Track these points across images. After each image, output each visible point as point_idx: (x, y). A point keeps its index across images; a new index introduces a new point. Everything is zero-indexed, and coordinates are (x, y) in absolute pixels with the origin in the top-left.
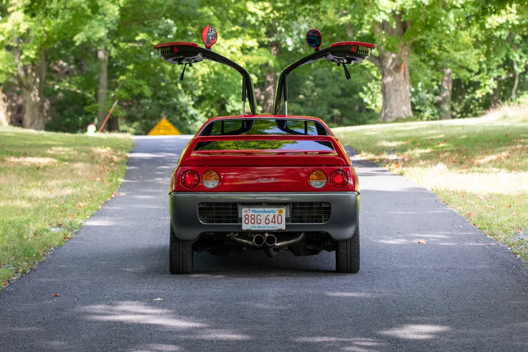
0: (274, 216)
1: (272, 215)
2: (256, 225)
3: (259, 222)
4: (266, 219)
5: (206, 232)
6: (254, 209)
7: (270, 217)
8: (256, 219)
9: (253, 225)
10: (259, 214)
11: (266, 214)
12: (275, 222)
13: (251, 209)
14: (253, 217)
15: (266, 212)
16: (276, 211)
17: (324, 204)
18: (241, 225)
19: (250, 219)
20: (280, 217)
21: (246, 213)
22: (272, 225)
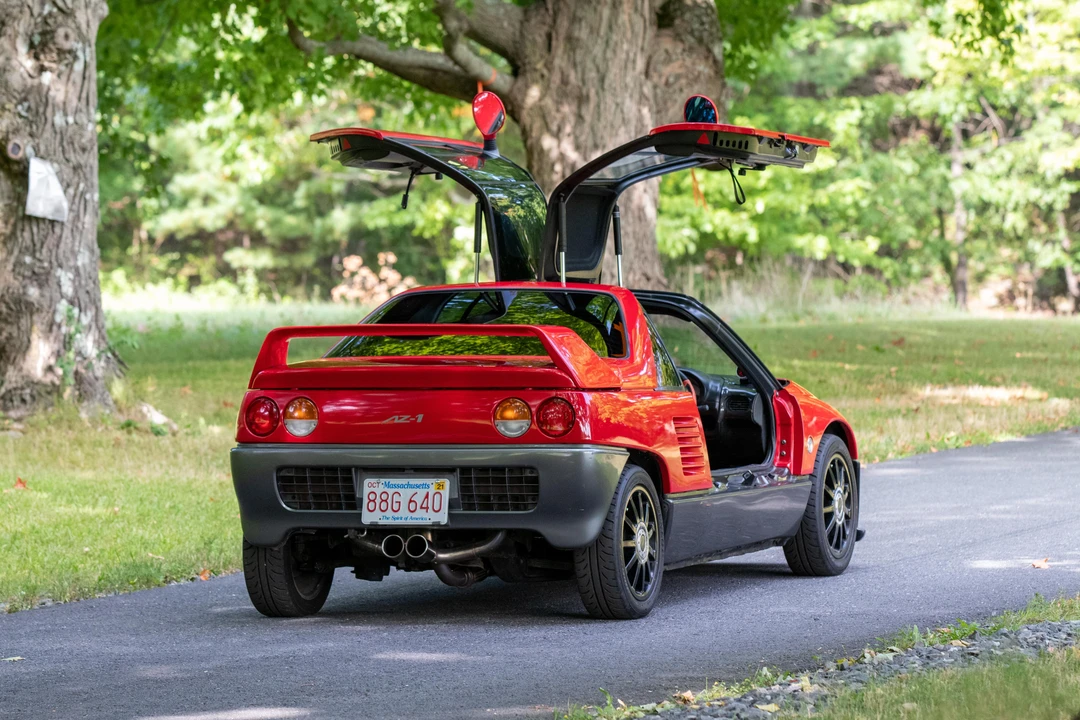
0: (427, 497)
1: (422, 493)
2: (389, 513)
3: (396, 507)
4: (411, 501)
5: (298, 529)
6: (387, 480)
7: (419, 499)
8: (389, 501)
9: (384, 514)
10: (396, 490)
11: (411, 491)
12: (427, 508)
13: (383, 480)
14: (384, 497)
15: (412, 487)
16: (432, 483)
17: (528, 471)
18: (360, 514)
19: (378, 501)
20: (437, 497)
21: (372, 489)
22: (420, 513)
